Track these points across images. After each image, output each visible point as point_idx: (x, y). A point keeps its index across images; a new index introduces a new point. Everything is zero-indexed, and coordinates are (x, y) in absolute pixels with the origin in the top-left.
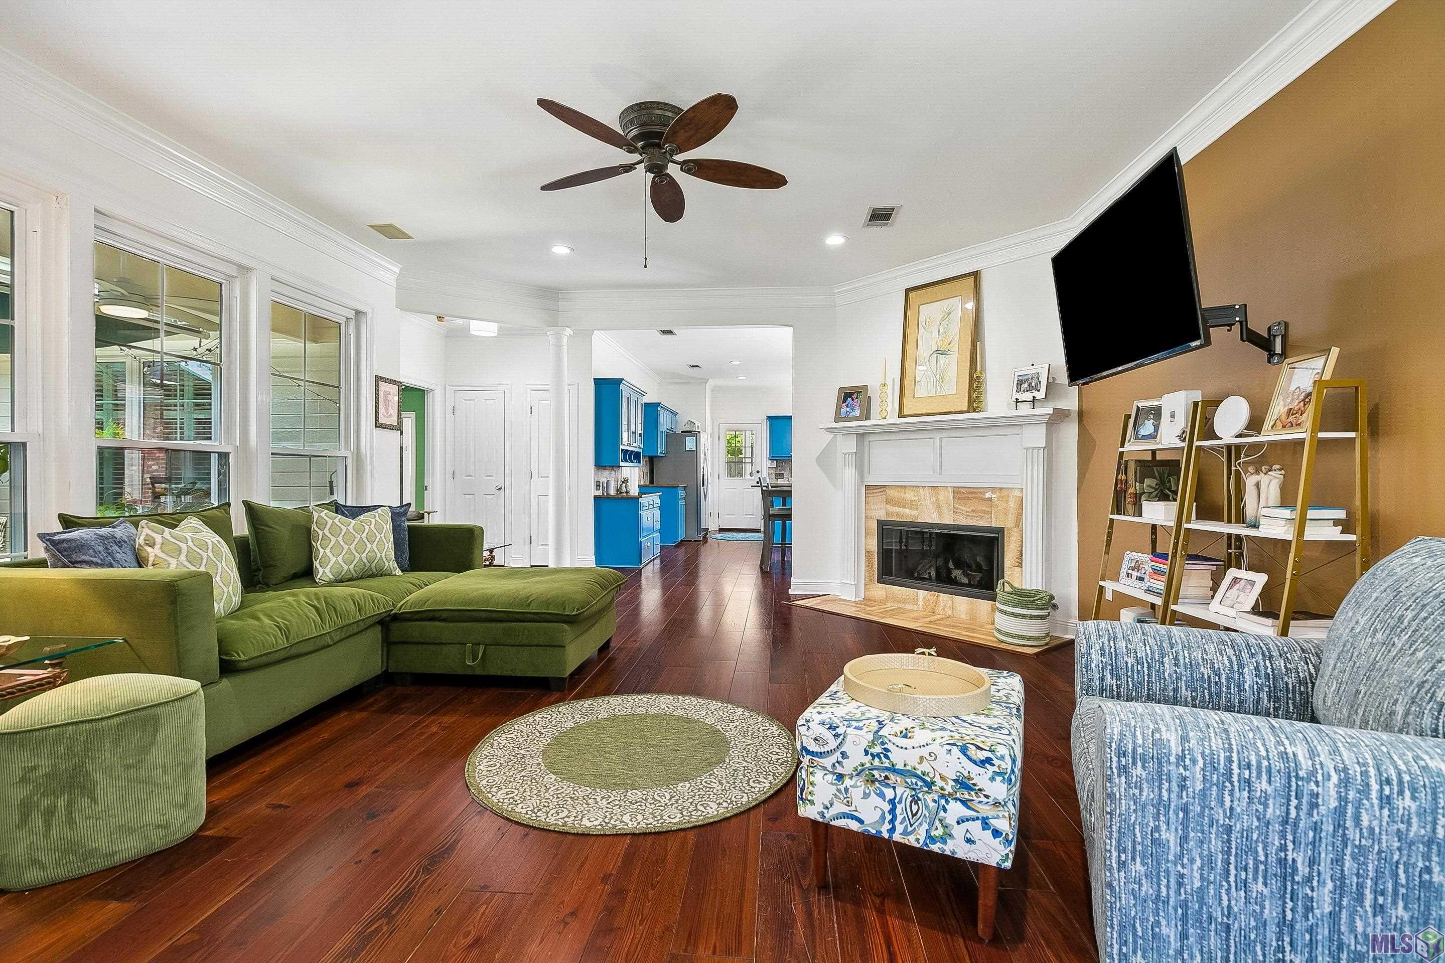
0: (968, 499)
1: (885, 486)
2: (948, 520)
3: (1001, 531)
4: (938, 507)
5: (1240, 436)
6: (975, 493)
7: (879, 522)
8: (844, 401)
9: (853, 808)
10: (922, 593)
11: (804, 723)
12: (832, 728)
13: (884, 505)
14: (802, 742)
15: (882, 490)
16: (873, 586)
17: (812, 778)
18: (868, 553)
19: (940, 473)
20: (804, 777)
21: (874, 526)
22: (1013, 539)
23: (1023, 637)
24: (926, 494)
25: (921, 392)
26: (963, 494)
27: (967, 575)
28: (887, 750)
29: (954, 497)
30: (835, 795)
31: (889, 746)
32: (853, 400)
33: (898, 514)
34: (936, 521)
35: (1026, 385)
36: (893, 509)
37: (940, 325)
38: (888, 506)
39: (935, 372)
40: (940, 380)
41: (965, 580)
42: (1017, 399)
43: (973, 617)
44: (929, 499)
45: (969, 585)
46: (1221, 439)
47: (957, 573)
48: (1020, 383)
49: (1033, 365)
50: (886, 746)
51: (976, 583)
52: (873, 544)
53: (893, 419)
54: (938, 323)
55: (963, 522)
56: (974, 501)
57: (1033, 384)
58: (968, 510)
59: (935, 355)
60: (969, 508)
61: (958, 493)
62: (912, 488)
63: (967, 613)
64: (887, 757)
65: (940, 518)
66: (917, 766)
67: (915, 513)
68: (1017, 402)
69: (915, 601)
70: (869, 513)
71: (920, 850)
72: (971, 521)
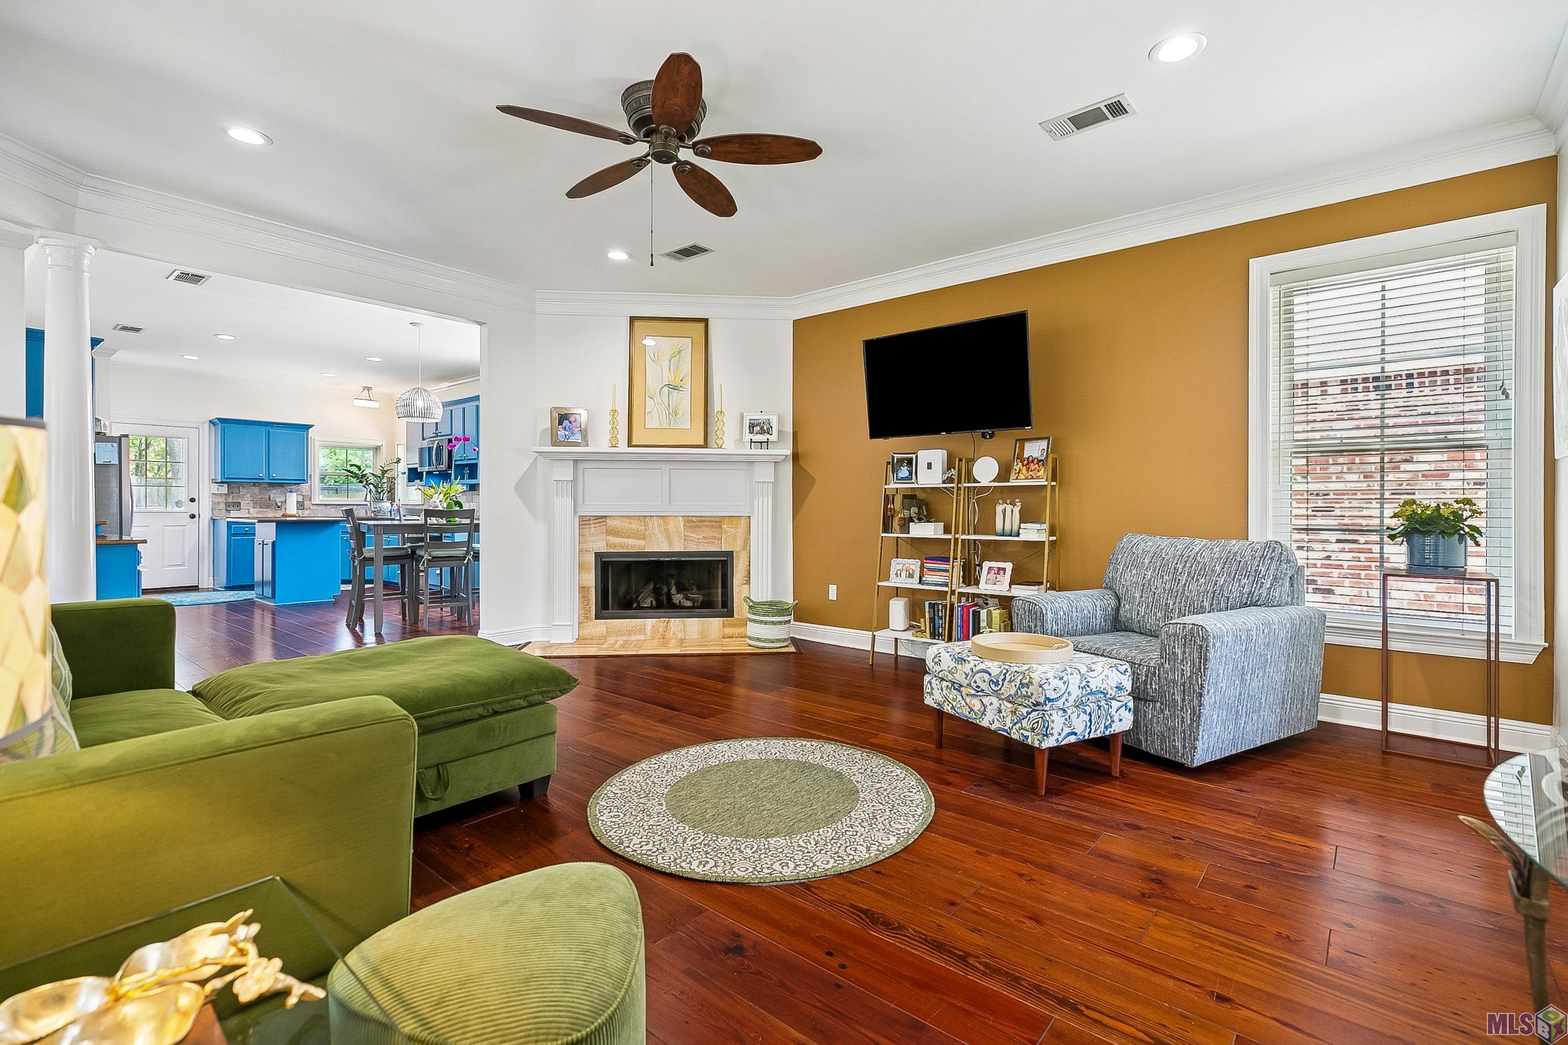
0: (699, 527)
1: (605, 517)
2: (677, 549)
3: (730, 554)
4: (668, 535)
5: (993, 481)
6: (705, 521)
7: (598, 555)
8: (560, 423)
9: (1072, 727)
10: (650, 622)
11: (1046, 681)
12: (1061, 679)
13: (603, 537)
14: (1046, 695)
15: (601, 520)
16: (590, 623)
17: (1052, 718)
18: (583, 589)
19: (670, 504)
20: (1048, 719)
21: (591, 559)
22: (741, 560)
23: (778, 641)
24: (654, 524)
25: (652, 422)
26: (694, 523)
27: (688, 599)
28: (1088, 682)
29: (685, 526)
30: (1064, 723)
31: (1089, 679)
32: (570, 422)
33: (621, 546)
34: (665, 549)
35: (758, 428)
36: (613, 540)
37: (670, 361)
38: (608, 537)
39: (667, 405)
40: (673, 413)
41: (689, 604)
42: (751, 440)
43: (703, 634)
44: (657, 528)
45: (693, 607)
46: (979, 482)
47: (678, 598)
48: (752, 426)
49: (762, 412)
50: (1087, 680)
51: (699, 604)
52: (590, 579)
53: (623, 447)
54: (668, 358)
55: (693, 548)
56: (705, 528)
57: (765, 428)
58: (699, 537)
59: (666, 389)
60: (700, 535)
61: (689, 521)
62: (637, 518)
63: (699, 633)
64: (1088, 686)
65: (670, 544)
66: (1102, 686)
67: (641, 543)
68: (751, 442)
69: (642, 631)
70: (584, 546)
71: (1101, 737)
72: (702, 547)
